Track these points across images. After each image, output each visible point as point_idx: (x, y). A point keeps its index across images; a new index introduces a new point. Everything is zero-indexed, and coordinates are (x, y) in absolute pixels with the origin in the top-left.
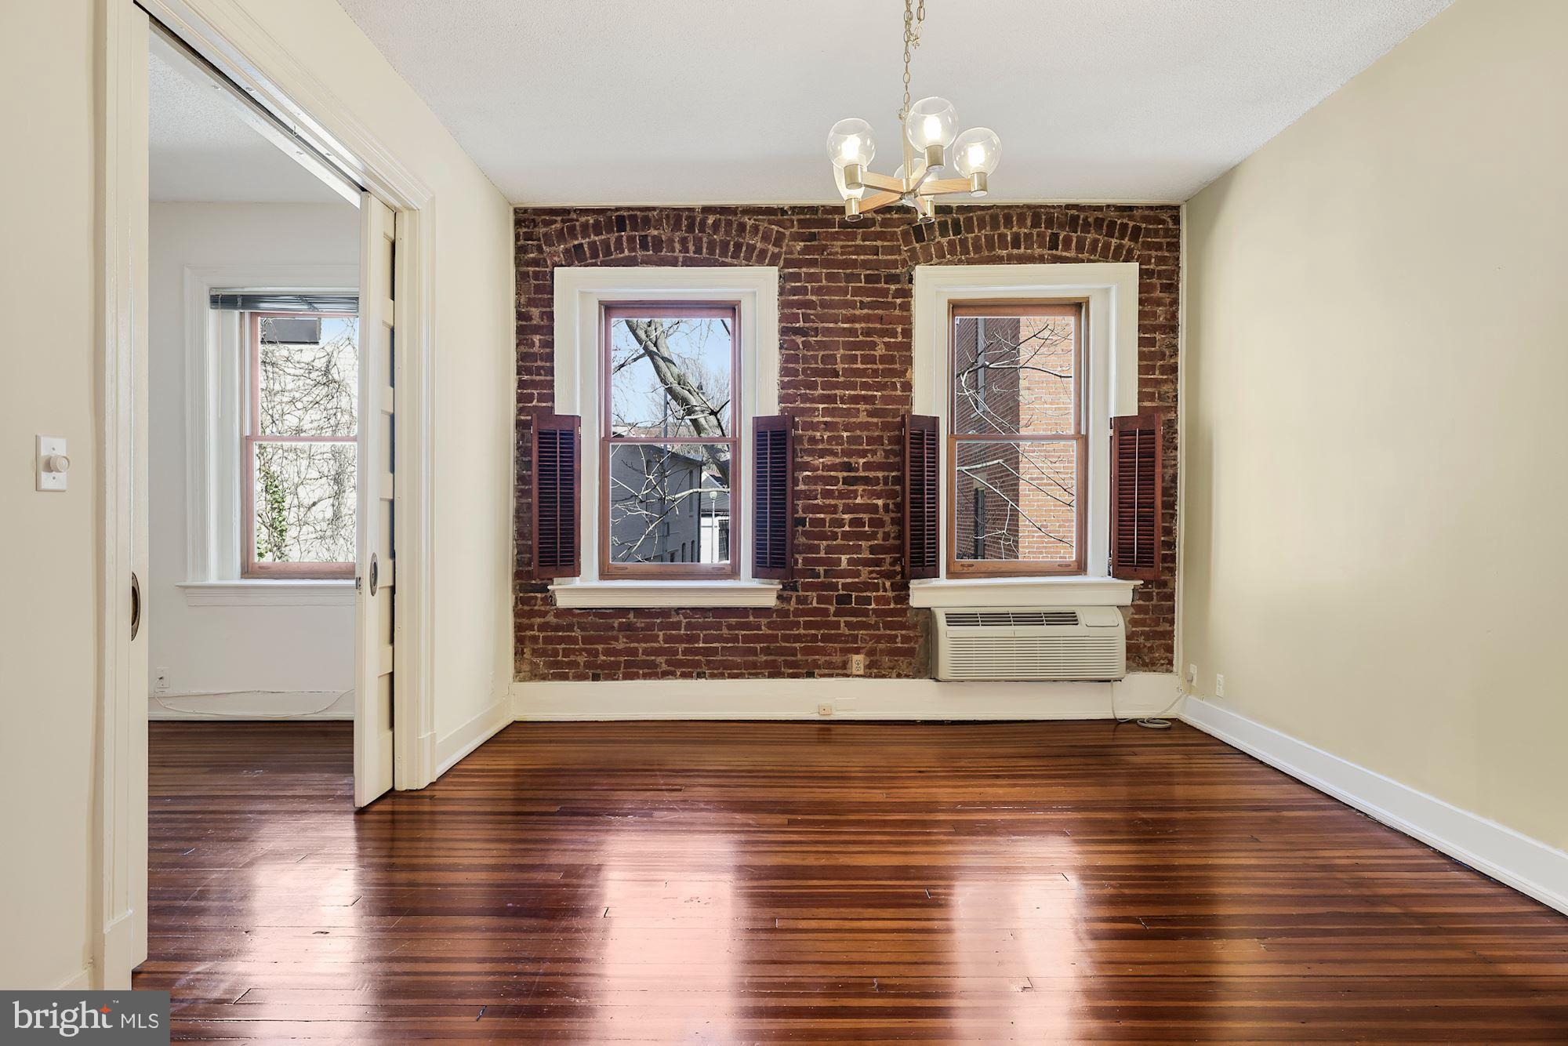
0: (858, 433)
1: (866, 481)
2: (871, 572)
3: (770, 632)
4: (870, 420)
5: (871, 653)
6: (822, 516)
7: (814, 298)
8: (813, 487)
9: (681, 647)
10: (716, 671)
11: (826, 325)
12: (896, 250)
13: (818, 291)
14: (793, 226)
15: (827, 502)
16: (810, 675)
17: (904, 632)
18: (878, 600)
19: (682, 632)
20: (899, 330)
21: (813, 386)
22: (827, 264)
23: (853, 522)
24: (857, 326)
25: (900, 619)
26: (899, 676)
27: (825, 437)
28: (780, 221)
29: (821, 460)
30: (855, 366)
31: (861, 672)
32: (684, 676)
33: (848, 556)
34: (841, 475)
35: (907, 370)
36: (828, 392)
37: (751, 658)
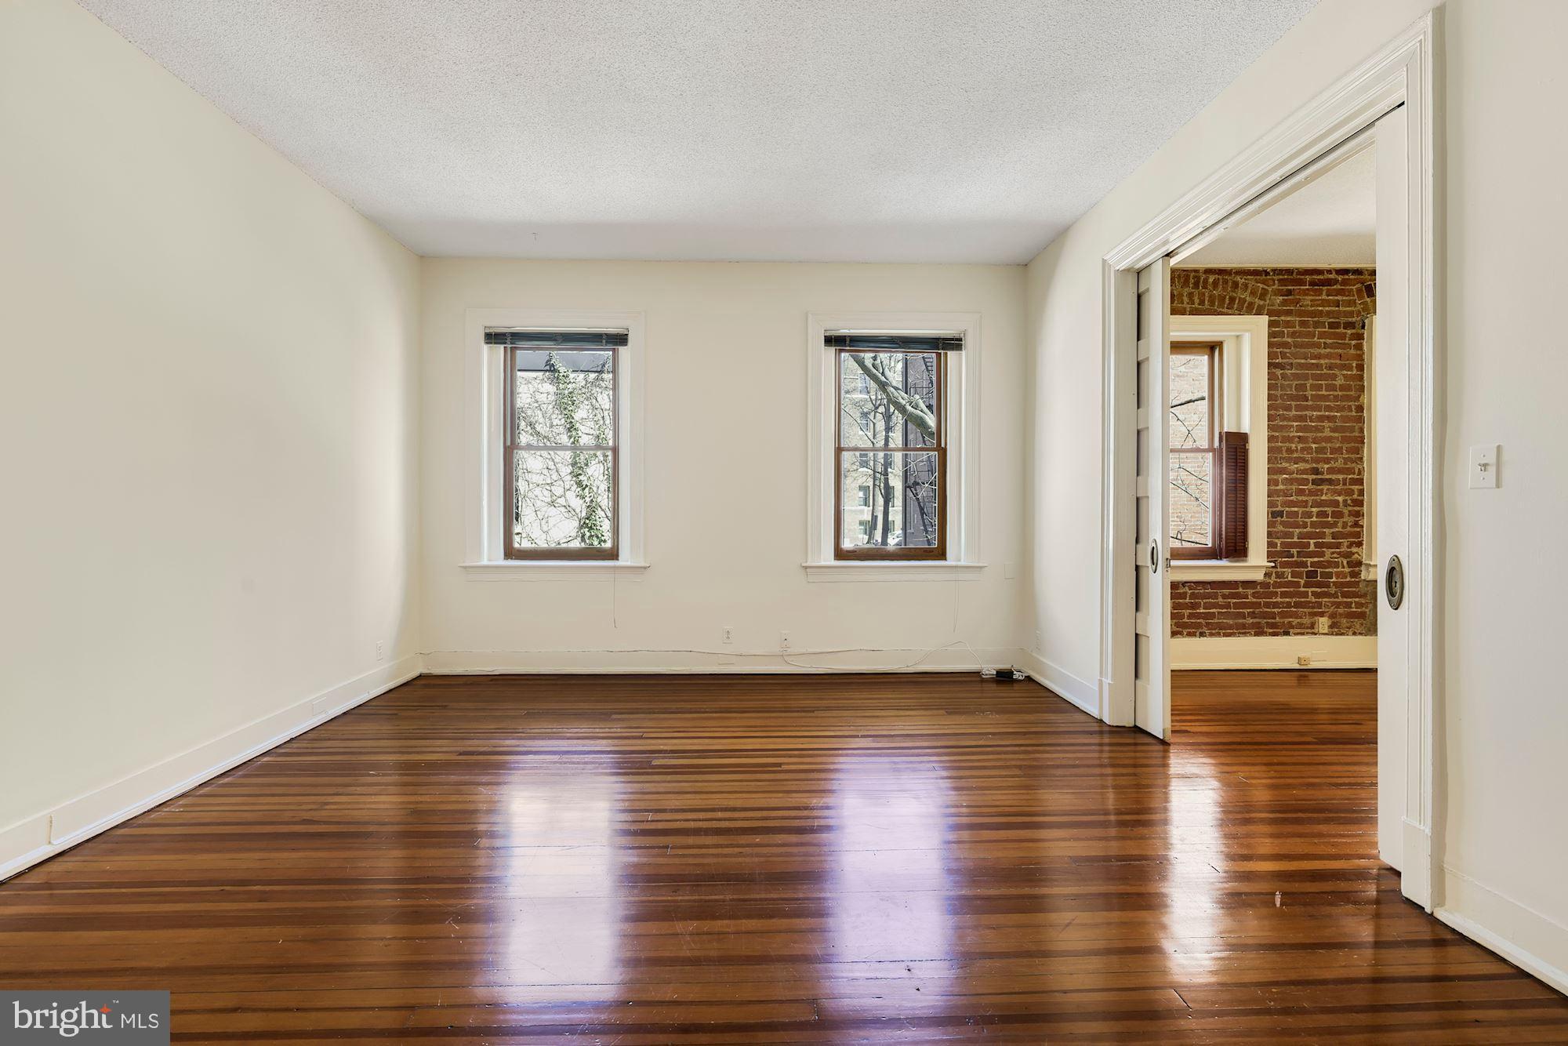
0: (1324, 444)
1: (1330, 482)
2: (1333, 553)
3: (1255, 600)
4: (1332, 434)
5: (1332, 616)
6: (1296, 509)
7: (1289, 340)
8: (1289, 487)
9: (1187, 612)
10: (1214, 631)
11: (1299, 361)
12: (1352, 303)
13: (1293, 335)
14: (1274, 285)
15: (1300, 498)
16: (1287, 633)
17: (1357, 600)
18: (1338, 575)
19: (1187, 600)
20: (1354, 365)
21: (1288, 408)
22: (1300, 314)
23: (1319, 515)
24: (1322, 362)
25: (1354, 589)
26: (1354, 634)
27: (1299, 448)
28: (1267, 280)
29: (1296, 466)
30: (1320, 393)
31: (1326, 631)
32: (1190, 635)
33: (1315, 541)
34: (1311, 477)
35: (1359, 396)
36: (1300, 413)
37: (1240, 621)
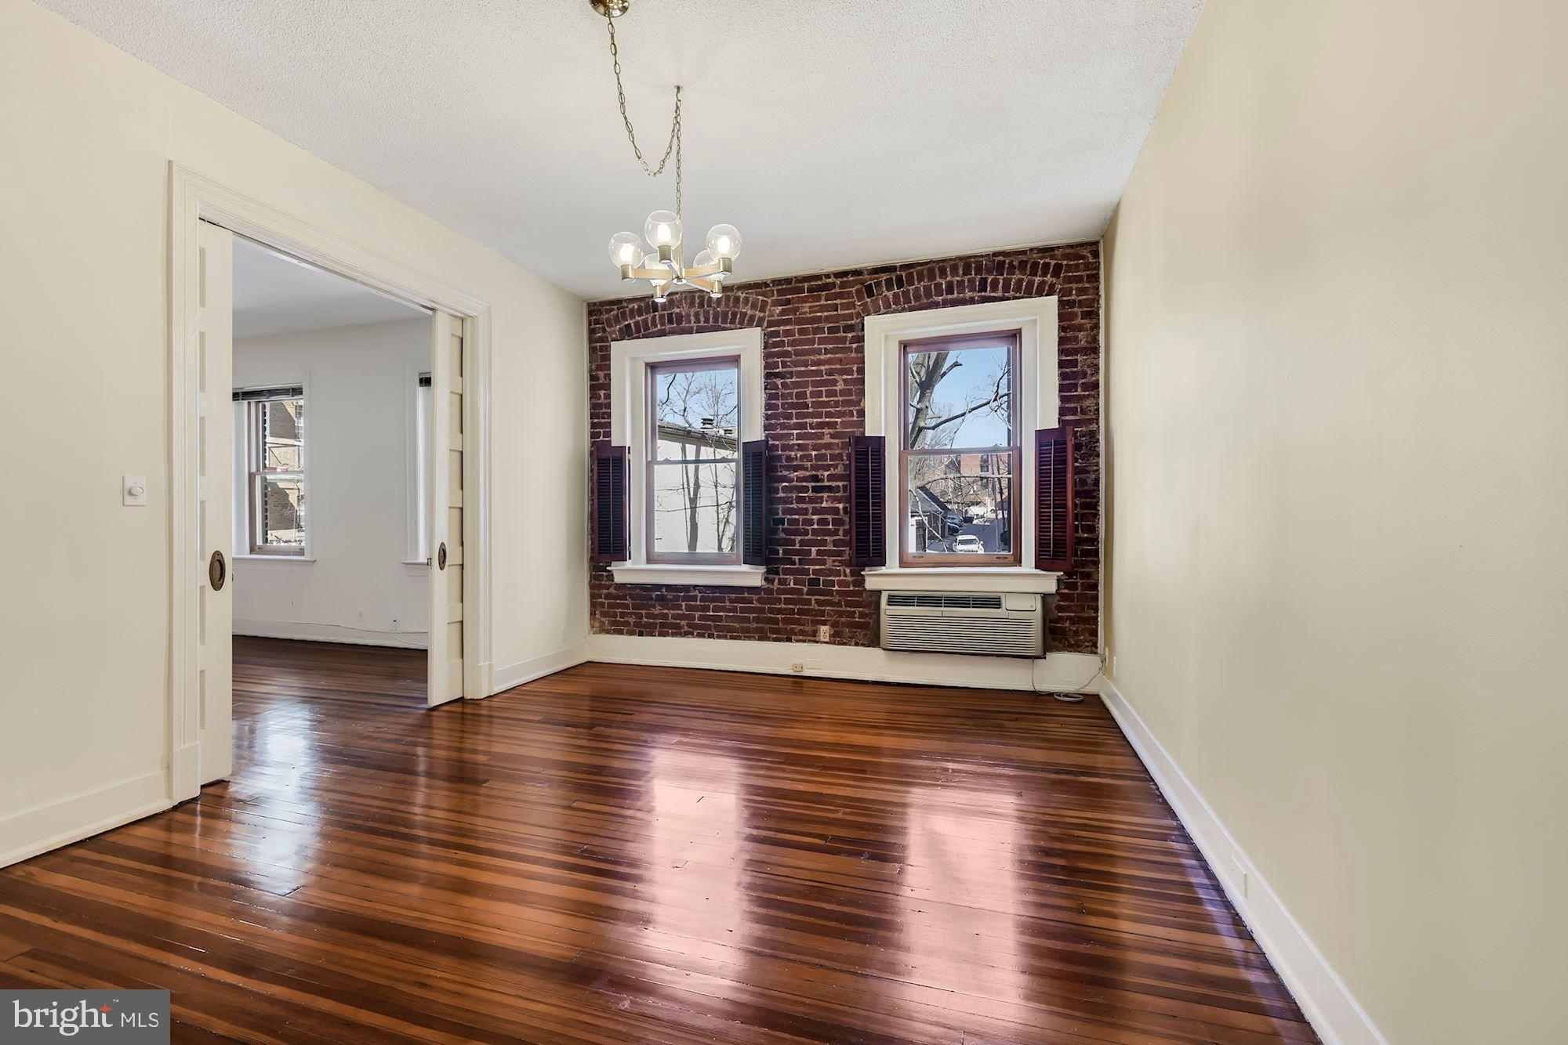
0: (823, 451)
1: (829, 489)
2: (834, 561)
3: (760, 605)
4: (832, 441)
5: (834, 625)
6: (797, 517)
7: (790, 349)
8: (790, 495)
9: (697, 614)
10: (721, 634)
11: (799, 369)
12: (853, 305)
13: (792, 343)
14: (773, 296)
15: (800, 506)
16: (789, 640)
17: (861, 609)
18: (840, 583)
19: (698, 603)
20: (855, 369)
21: (789, 417)
22: (799, 321)
23: (820, 522)
24: (822, 368)
25: (858, 599)
26: (857, 644)
27: (798, 456)
28: (765, 292)
29: (795, 474)
30: (821, 399)
31: (827, 640)
32: (700, 635)
33: (817, 549)
34: (810, 485)
35: (861, 400)
36: (801, 421)
37: (746, 625)
